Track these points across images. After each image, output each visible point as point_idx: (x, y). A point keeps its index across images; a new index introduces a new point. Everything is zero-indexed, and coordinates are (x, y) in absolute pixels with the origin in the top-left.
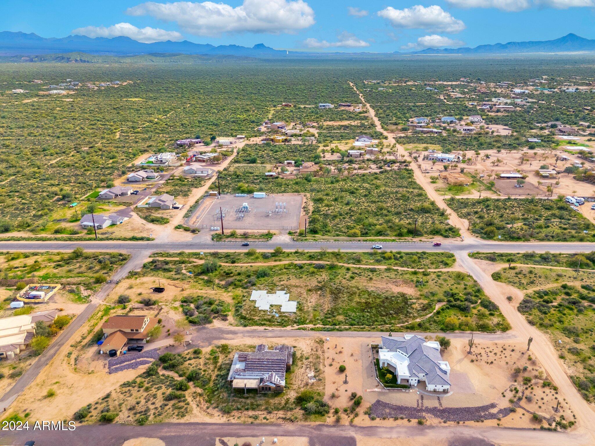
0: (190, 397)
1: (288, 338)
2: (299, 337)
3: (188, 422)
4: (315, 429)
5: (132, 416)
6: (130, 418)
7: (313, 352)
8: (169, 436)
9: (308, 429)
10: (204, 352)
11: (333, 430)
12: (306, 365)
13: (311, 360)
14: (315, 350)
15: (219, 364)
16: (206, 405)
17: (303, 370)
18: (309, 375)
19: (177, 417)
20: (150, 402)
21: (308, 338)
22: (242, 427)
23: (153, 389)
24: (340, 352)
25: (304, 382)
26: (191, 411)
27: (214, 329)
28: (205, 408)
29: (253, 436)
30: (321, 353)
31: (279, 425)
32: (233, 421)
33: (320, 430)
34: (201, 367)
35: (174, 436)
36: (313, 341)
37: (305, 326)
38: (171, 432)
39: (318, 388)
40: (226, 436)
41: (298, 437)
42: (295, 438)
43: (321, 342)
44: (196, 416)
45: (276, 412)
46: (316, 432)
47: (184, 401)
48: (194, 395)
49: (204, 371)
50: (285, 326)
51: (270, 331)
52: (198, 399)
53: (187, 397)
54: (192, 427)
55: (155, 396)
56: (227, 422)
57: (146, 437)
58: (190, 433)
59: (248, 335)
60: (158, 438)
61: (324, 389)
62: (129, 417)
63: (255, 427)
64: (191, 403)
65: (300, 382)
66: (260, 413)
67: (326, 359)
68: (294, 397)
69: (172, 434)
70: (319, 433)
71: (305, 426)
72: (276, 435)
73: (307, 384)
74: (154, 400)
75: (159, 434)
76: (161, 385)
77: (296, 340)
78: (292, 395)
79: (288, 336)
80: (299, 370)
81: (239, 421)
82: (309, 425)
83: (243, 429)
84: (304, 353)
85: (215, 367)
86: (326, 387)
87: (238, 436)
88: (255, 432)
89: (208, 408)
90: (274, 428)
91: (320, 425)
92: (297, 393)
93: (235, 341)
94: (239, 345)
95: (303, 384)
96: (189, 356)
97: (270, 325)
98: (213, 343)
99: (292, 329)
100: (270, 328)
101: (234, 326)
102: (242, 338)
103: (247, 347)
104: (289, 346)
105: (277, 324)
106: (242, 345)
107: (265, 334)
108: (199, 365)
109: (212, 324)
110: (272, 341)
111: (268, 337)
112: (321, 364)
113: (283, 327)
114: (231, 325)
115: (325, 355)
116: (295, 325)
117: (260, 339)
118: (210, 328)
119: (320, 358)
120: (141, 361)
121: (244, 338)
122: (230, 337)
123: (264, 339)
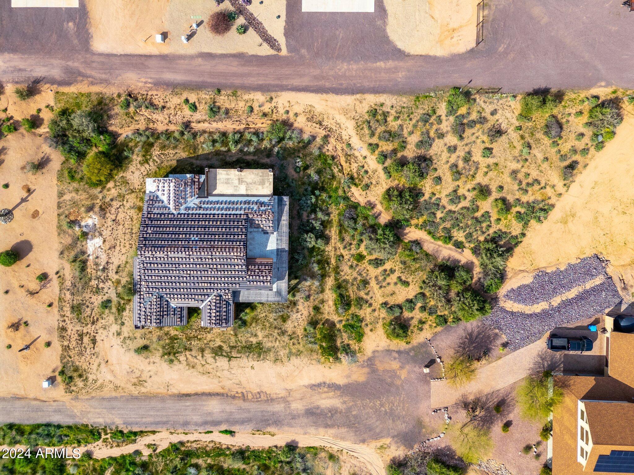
0: (375, 171)
1: (163, 391)
2: (133, 398)
3: (358, 96)
4: (80, 74)
5: (487, 114)
6: (489, 109)
7: (89, 329)
8: (387, 59)
9: (94, 73)
10: (380, 331)
11: (39, 72)
12: (107, 279)
13: (97, 300)
14: (86, 339)
15: (330, 282)
16: (330, 147)
17: (117, 260)
18: (98, 241)
19: (385, 109)
20: (461, 152)
21: (107, 392)
22: (237, 81)
23: (470, 196)
24: (15, 326)
25: (110, 217)
26: (358, 128)
27: (377, 437)
28: (332, 141)
29: (209, 56)
30: (70, 327)
31: (158, 84)
32: (259, 97)
33: (69, 71)
34: (373, 272)
35: (377, 59)
36: (91, 377)
37: (116, 452)
38: (388, 71)
39: (77, 197)
40: (268, 57)
41: (115, 52)
42: (119, 51)
43: (69, 375)
44: (345, 112)
45: (172, 128)
46: (76, 64)
47: (384, 156)
48: (366, 180)
49: (360, 257)
50: (175, 448)
51: (216, 423)
52: (354, 166)
53: (380, 167)
54: (345, 83)
55: (457, 173)
56: (273, 94)
57: (434, 58)
58: (345, 66)
59: (278, 408)
60: (409, 55)
61: (61, 194)
62: (493, 113)
63: (209, 80)
64: (365, 151)
65: (121, 216)
66: (205, 126)
67: (56, 304)
68: (132, 168)
69: (381, 64)
70: (70, 63)
71: (102, 82)
72: (163, 57)
73: (104, 210)
74: (452, 160)
75: (410, 63)
76: (453, 208)
77: (140, 382)
78: (137, 173)
79: (162, 398)
80: (124, 258)
81: (246, 97)
82: (92, 84)
83: (235, 75)
84: (115, 328)
85: (337, 270)
86: (54, 199)
87: (240, 56)
88: (207, 66)
89: (325, 141)
90: (169, 76)
91: (68, 83)
92: (125, 182)
93: (306, 381)
94: (293, 358)
95: (113, 210)
96: (417, 315)
97: (219, 455)
98: (366, 370)
99: (154, 432)
100: (217, 440)
101: (323, 449)
102: (289, 391)
103: (269, 350)
104: (159, 354)
105: (200, 461)
106: (285, 359)
107: (228, 408)
108: (381, 278)
109: (388, 459)
110: (204, 378)
111: (218, 394)
112: (68, 284)
113: (182, 443)
114: (331, 457)
115: (57, 317)
116: (146, 452)
117: (239, 384)
118: (387, 441)
119: (73, 308)
120: (534, 301)
121: (283, 394)
122: (324, 396)
123: (228, 384)
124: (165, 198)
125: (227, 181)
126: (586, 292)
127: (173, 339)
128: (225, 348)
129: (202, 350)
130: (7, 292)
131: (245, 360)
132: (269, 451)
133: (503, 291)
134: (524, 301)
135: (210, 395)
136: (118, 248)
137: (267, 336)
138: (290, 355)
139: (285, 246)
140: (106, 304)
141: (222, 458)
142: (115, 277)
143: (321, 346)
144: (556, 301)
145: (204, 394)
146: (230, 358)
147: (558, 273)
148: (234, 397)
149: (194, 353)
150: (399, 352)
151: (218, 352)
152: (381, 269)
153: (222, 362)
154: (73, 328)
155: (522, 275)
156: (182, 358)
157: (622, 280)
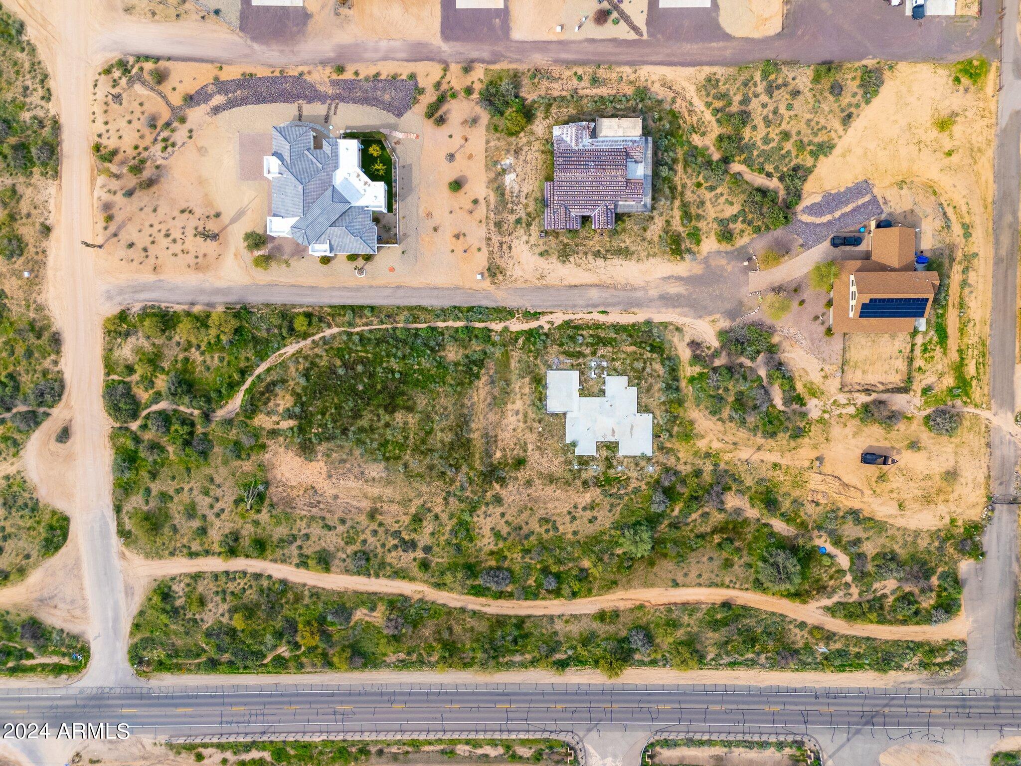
0: (709, 122)
1: (557, 283)
2: (538, 288)
3: (698, 68)
4: (502, 56)
5: (789, 80)
6: (791, 75)
7: (507, 239)
8: (719, 41)
9: (511, 55)
10: (713, 238)
11: (474, 54)
12: (519, 203)
13: (512, 218)
14: (505, 246)
15: (677, 203)
16: (677, 105)
17: (526, 189)
18: (512, 176)
19: (717, 77)
20: (771, 108)
21: (519, 284)
22: (612, 59)
23: (777, 138)
24: (457, 237)
25: (522, 158)
26: (698, 90)
27: (710, 313)
28: (679, 100)
29: (592, 41)
30: (493, 237)
31: (556, 61)
32: (627, 70)
33: (494, 53)
34: (708, 195)
35: (711, 41)
36: (508, 273)
37: (526, 326)
38: (719, 49)
39: (499, 144)
40: (634, 41)
41: (526, 40)
42: (530, 39)
43: (494, 271)
44: (689, 79)
45: (564, 93)
46: (500, 49)
47: (717, 111)
48: (703, 129)
49: (699, 185)
50: (567, 323)
51: (595, 306)
52: (695, 119)
53: (713, 119)
54: (688, 59)
55: (767, 122)
56: (637, 67)
57: (752, 40)
58: (689, 46)
59: (639, 294)
60: (734, 38)
61: (488, 142)
62: (794, 79)
63: (592, 58)
64: (703, 108)
65: (529, 158)
66: (588, 92)
67: (484, 221)
68: (537, 122)
69: (714, 44)
70: (496, 48)
71: (517, 61)
72: (560, 42)
73: (517, 152)
74: (765, 113)
75: (735, 43)
76: (765, 148)
77: (542, 277)
78: (541, 126)
79: (557, 288)
80: (531, 188)
81: (618, 70)
82: (510, 62)
83: (610, 54)
84: (525, 238)
85: (682, 194)
86: (483, 146)
87: (614, 40)
88: (590, 48)
89: (674, 101)
90: (564, 56)
91: (494, 63)
92: (532, 133)
93: (660, 275)
94: (651, 259)
95: (524, 153)
96: (738, 226)
97: (597, 328)
98: (703, 266)
99: (551, 313)
100: (596, 318)
101: (671, 324)
102: (647, 282)
103: (633, 253)
104: (555, 257)
105: (584, 333)
106: (644, 259)
107: (604, 295)
108: (713, 200)
109: (718, 329)
110: (587, 274)
111: (597, 285)
112: (492, 206)
113: (572, 321)
114: (677, 329)
115: (485, 230)
116: (547, 327)
117: (612, 278)
118: (718, 316)
119: (495, 223)
120: (822, 215)
121: (643, 284)
122: (672, 285)
123: (603, 277)
124: (568, 139)
125: (610, 127)
126: (858, 207)
127: (566, 245)
128: (603, 251)
129: (586, 254)
130: (451, 212)
131: (616, 260)
132: (634, 325)
133: (800, 207)
134: (815, 214)
135: (591, 285)
136: (527, 180)
137: (633, 242)
138: (648, 256)
139: (649, 173)
140: (518, 221)
141: (600, 331)
142: (524, 201)
143: (671, 249)
144: (837, 214)
145: (586, 285)
146: (605, 259)
147: (839, 194)
148: (608, 287)
149: (580, 256)
150: (726, 253)
151: (597, 254)
152: (714, 193)
153: (600, 262)
154: (496, 239)
155: (813, 196)
156: (572, 259)
157: (884, 198)
